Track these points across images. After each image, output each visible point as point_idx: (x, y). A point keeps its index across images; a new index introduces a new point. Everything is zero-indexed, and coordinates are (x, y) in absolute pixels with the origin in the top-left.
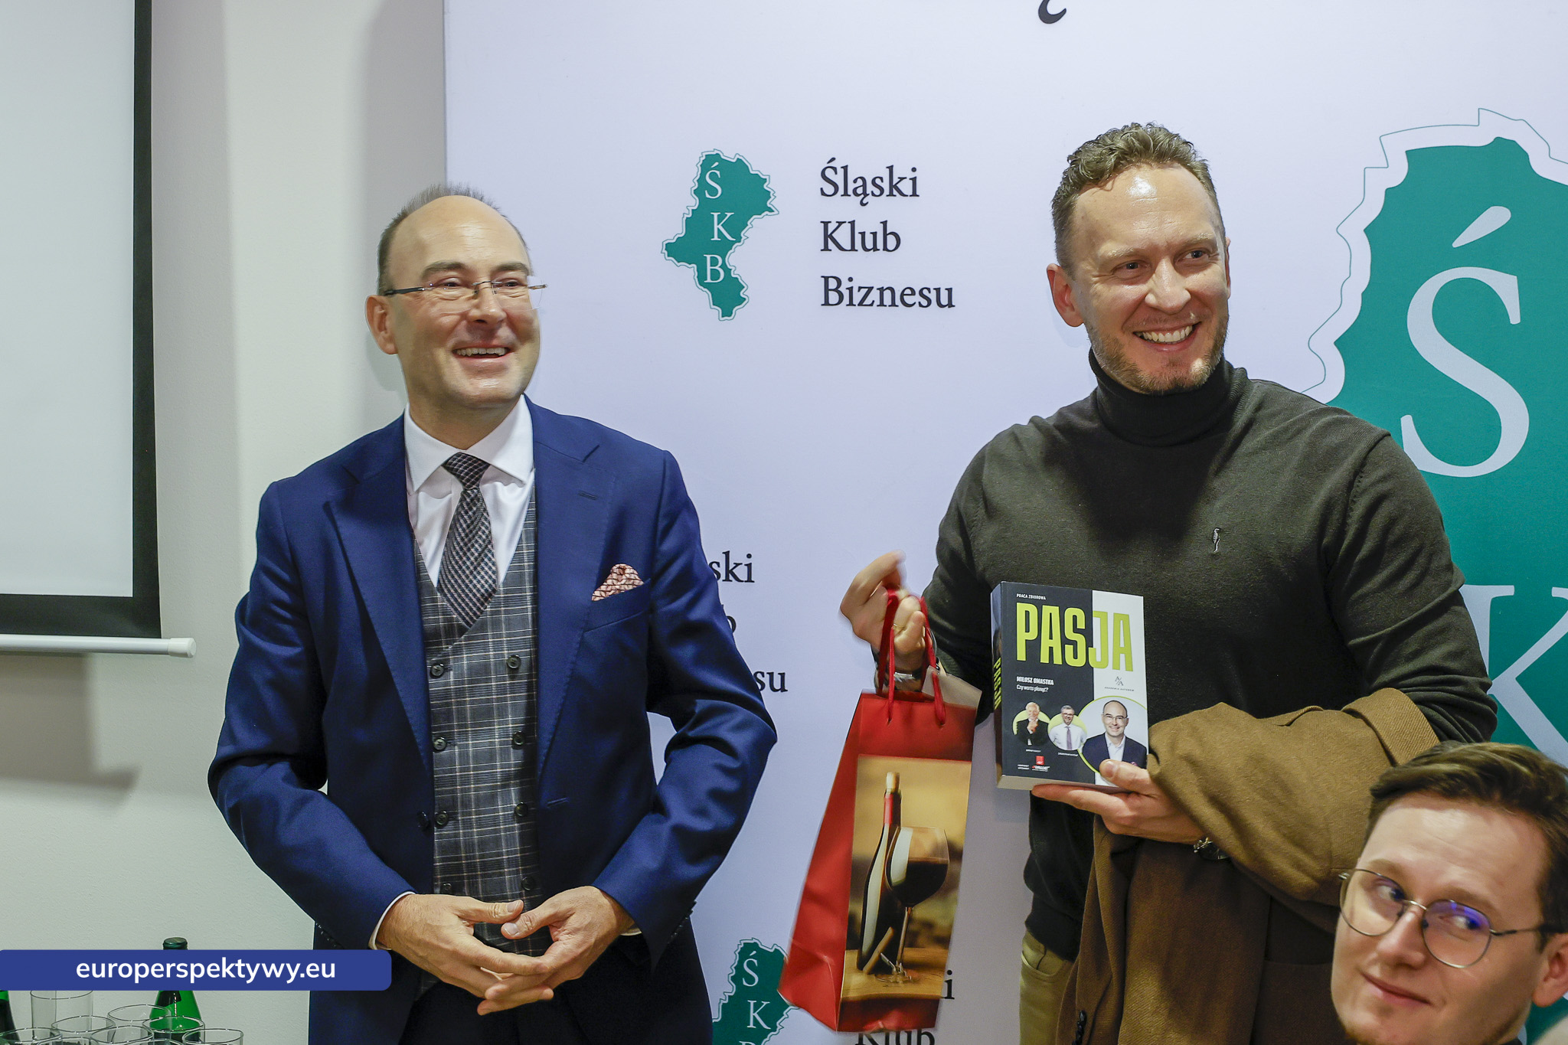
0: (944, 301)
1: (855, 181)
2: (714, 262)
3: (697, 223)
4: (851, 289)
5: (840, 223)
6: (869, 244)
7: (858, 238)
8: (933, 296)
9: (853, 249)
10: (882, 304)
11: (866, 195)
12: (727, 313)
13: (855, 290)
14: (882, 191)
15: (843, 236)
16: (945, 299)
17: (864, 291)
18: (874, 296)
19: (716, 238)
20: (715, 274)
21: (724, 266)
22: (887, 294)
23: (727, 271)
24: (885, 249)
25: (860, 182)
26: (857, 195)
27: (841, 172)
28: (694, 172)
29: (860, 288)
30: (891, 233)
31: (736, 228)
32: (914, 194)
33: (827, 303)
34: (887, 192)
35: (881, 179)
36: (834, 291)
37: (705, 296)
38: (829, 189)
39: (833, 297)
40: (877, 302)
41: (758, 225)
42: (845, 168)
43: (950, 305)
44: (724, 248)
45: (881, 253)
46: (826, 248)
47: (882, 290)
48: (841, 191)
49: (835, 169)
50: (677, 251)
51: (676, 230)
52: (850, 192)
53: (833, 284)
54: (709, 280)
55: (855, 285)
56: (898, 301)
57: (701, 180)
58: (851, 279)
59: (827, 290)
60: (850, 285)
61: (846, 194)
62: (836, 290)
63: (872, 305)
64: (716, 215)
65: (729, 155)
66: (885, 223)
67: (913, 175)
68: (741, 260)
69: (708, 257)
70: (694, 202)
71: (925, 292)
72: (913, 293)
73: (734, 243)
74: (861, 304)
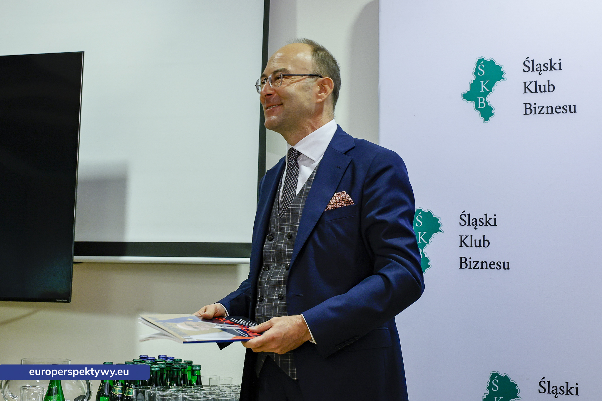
1: (537, 65)
2: (482, 100)
3: (475, 85)
4: (535, 108)
5: (531, 82)
6: (542, 90)
7: (538, 88)
9: (536, 92)
10: (548, 113)
12: (486, 119)
13: (537, 108)
14: (547, 69)
15: (532, 87)
19: (482, 91)
20: (482, 105)
21: (485, 102)
22: (550, 109)
23: (487, 103)
24: (549, 91)
28: (474, 66)
29: (539, 107)
31: (490, 87)
35: (547, 64)
37: (478, 113)
39: (528, 111)
40: (546, 112)
41: (499, 85)
44: (485, 94)
45: (547, 93)
46: (525, 92)
47: (547, 107)
49: (529, 61)
50: (467, 97)
51: (467, 88)
54: (479, 107)
55: (537, 106)
56: (554, 111)
57: (477, 69)
58: (535, 104)
59: (526, 108)
60: (535, 106)
62: (529, 108)
63: (543, 113)
64: (482, 82)
65: (488, 59)
68: (492, 99)
69: (479, 98)
70: (474, 77)
71: (565, 107)
73: (489, 92)
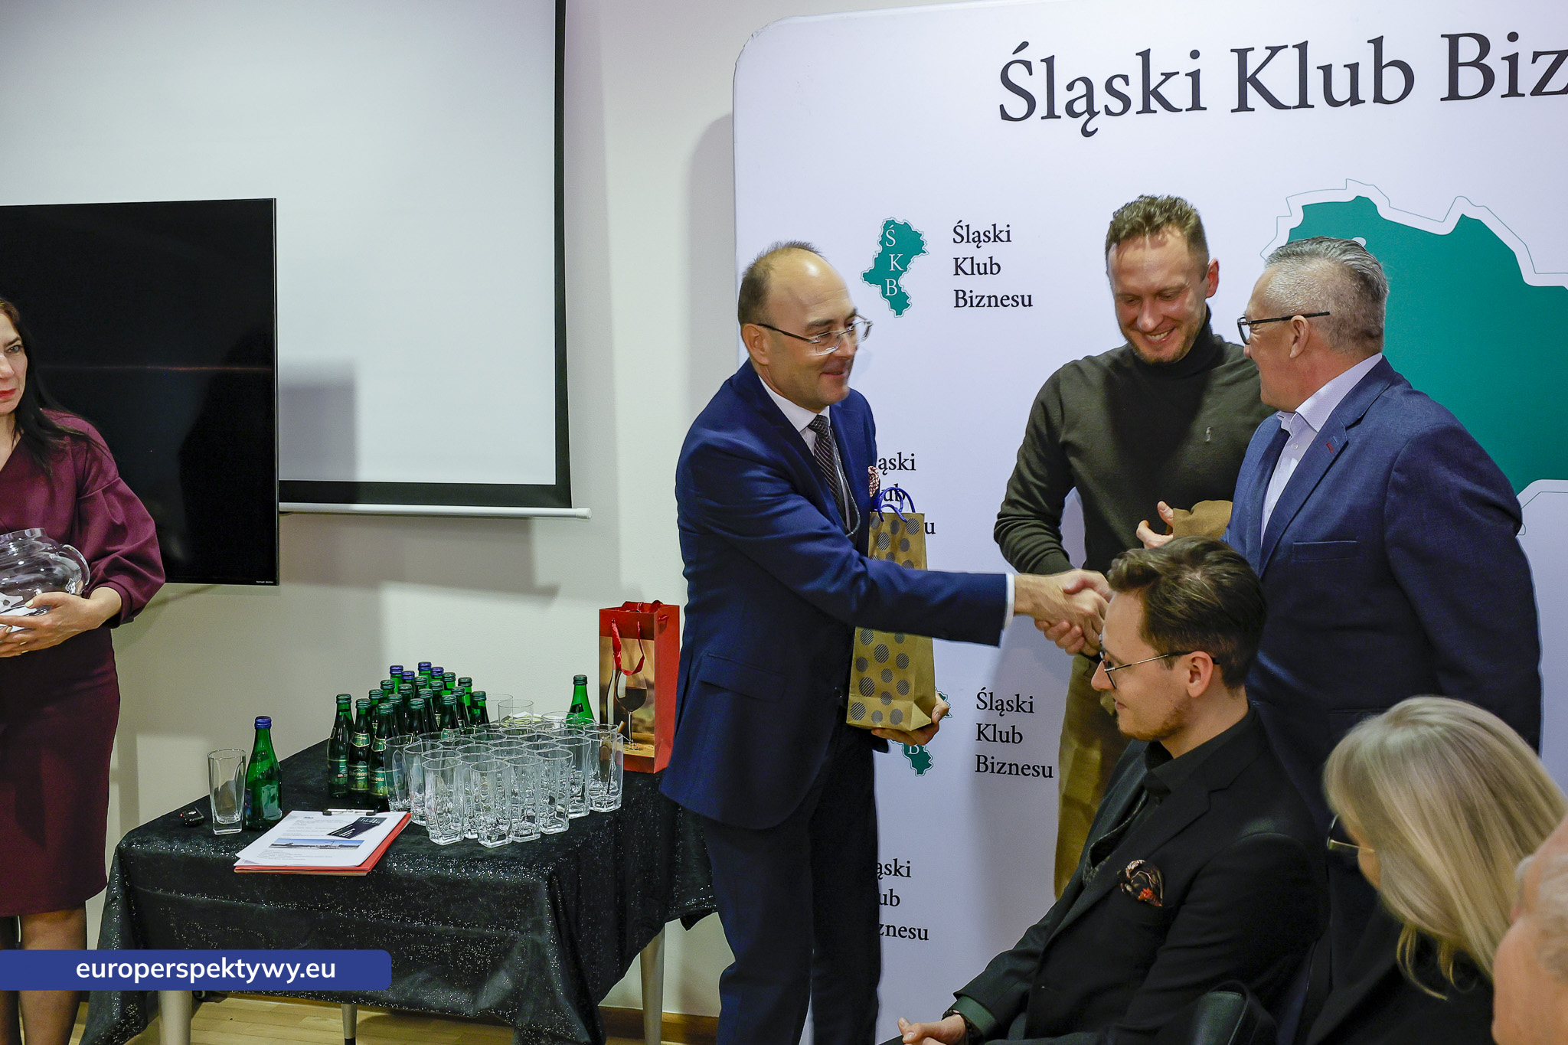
0: (1027, 303)
1: (974, 234)
2: (891, 283)
3: (881, 261)
4: (971, 297)
5: (965, 259)
6: (982, 270)
7: (975, 267)
8: (1020, 300)
9: (973, 273)
10: (990, 306)
11: (980, 242)
12: (899, 313)
13: (974, 298)
14: (989, 239)
15: (967, 266)
16: (1027, 302)
17: (979, 298)
18: (985, 301)
19: (892, 269)
20: (892, 291)
21: (897, 286)
22: (993, 299)
23: (899, 288)
24: (992, 273)
25: (976, 234)
26: (975, 242)
27: (965, 228)
28: (880, 231)
29: (977, 297)
30: (995, 264)
31: (904, 263)
32: (1009, 240)
33: (957, 306)
34: (992, 239)
35: (989, 232)
36: (962, 299)
37: (886, 303)
38: (959, 239)
39: (961, 302)
40: (987, 304)
41: (917, 261)
42: (968, 226)
43: (1030, 305)
44: (897, 275)
45: (989, 275)
46: (957, 274)
47: (989, 297)
48: (965, 240)
49: (962, 227)
50: (869, 277)
51: (870, 265)
52: (971, 240)
53: (961, 294)
54: (888, 294)
55: (974, 295)
56: (999, 304)
57: (884, 236)
58: (971, 292)
59: (957, 298)
60: (971, 295)
61: (968, 241)
62: (963, 298)
63: (984, 306)
64: (892, 256)
65: (900, 220)
66: (991, 258)
67: (1008, 229)
68: (907, 282)
69: (888, 280)
70: (879, 249)
71: (1015, 298)
72: (1008, 299)
73: (903, 272)
74: (977, 306)
